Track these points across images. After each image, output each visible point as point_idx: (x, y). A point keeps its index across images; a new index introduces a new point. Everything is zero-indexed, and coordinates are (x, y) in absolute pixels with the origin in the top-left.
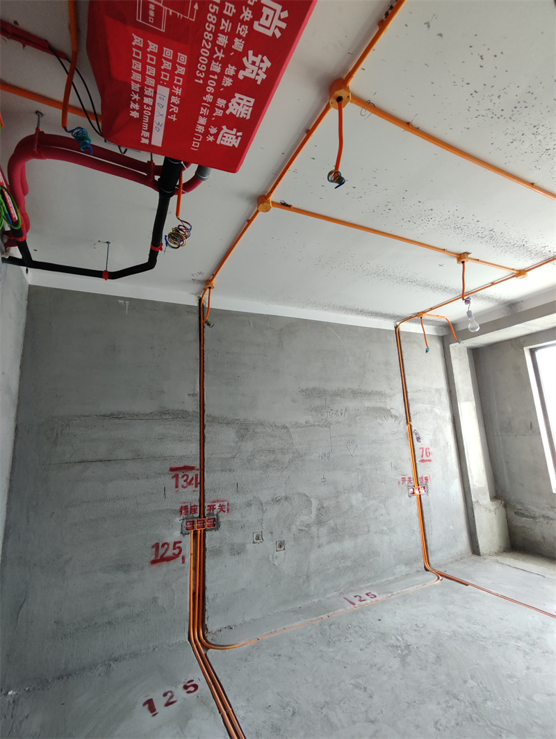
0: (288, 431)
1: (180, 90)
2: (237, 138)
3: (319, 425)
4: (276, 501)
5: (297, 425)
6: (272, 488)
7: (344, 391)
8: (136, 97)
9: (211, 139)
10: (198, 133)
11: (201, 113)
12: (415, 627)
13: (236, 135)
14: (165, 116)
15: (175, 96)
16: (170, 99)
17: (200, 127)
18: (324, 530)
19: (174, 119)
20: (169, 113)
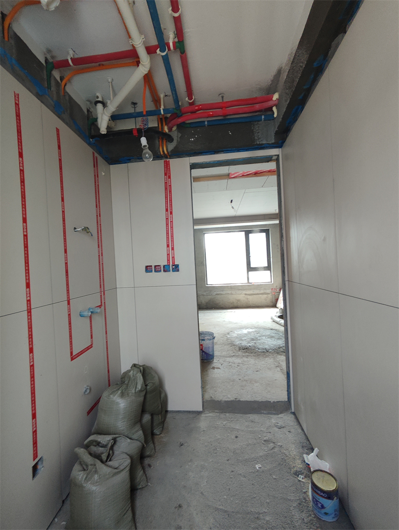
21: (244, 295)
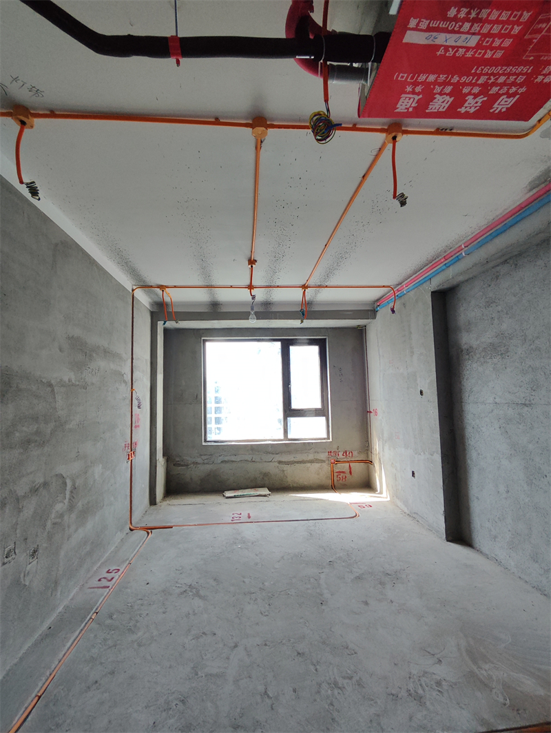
0: (53, 390)
1: (470, 56)
2: (406, 109)
3: (78, 385)
4: (34, 490)
5: (62, 384)
6: (31, 473)
7: (99, 347)
8: (473, 15)
9: (409, 89)
10: (418, 76)
11: (441, 76)
12: (178, 572)
13: (410, 107)
14: (445, 44)
15: (465, 52)
16: (462, 47)
17: (424, 77)
18: (73, 516)
19: (438, 53)
20: (447, 48)
21: (277, 464)
